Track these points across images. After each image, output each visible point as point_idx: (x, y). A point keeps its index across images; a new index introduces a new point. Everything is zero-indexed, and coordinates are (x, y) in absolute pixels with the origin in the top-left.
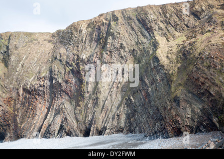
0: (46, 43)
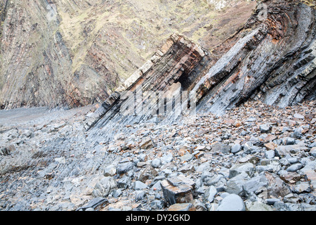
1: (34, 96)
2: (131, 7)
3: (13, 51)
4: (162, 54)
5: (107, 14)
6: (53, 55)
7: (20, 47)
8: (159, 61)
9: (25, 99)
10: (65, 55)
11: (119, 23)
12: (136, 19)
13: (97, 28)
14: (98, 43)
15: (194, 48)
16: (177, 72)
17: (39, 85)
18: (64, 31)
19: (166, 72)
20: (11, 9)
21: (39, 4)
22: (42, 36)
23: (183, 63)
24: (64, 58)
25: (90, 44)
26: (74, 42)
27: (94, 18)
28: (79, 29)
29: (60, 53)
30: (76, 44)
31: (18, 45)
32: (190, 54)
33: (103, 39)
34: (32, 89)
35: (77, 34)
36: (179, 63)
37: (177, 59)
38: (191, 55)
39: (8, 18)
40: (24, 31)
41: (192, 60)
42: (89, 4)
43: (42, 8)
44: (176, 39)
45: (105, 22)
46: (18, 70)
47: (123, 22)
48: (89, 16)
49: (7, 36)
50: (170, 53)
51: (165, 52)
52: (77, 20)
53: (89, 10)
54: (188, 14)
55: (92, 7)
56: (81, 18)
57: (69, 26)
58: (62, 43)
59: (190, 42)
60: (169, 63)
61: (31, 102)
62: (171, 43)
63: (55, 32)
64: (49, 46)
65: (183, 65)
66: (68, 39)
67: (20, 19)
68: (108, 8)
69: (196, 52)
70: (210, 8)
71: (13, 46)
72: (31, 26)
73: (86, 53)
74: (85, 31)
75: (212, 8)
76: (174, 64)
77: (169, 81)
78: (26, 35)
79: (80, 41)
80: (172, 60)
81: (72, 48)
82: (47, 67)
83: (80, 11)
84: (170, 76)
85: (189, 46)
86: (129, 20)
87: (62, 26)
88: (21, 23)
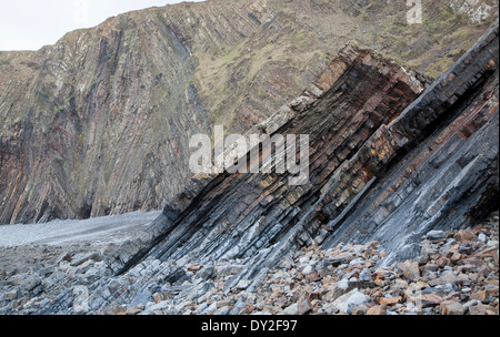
0: (24, 67)
1: (154, 192)
2: (310, 33)
3: (125, 120)
4: (319, 92)
5: (269, 47)
6: (182, 123)
7: (136, 112)
8: (310, 107)
9: (141, 197)
10: (202, 122)
11: (289, 60)
12: (318, 51)
13: (253, 72)
14: (252, 97)
15: (396, 76)
16: (357, 132)
17: (161, 173)
18: (201, 82)
19: (330, 130)
20: (124, 56)
21: (166, 43)
22: (169, 93)
23: (370, 109)
24: (199, 126)
25: (241, 99)
26: (216, 99)
27: (248, 56)
28: (224, 75)
29: (194, 118)
30: (218, 102)
31: (134, 110)
32: (386, 89)
33: (261, 89)
34: (152, 180)
35: (221, 84)
36: (362, 111)
37: (357, 102)
38: (390, 92)
39: (120, 69)
40: (143, 87)
41: (391, 103)
42: (242, 36)
43: (169, 48)
44: (353, 58)
45: (265, 61)
46: (132, 150)
47: (296, 58)
48: (242, 54)
49: (118, 97)
50: (339, 90)
51: (327, 86)
52: (222, 63)
53: (242, 45)
54: (415, 35)
55: (247, 40)
56: (228, 59)
57: (210, 73)
58: (198, 101)
59: (387, 63)
60: (337, 111)
61: (150, 202)
62: (340, 68)
63: (187, 85)
64: (177, 109)
65: (371, 114)
66: (206, 94)
67: (136, 69)
68: (271, 38)
69: (400, 85)
70: (460, 21)
71: (126, 112)
72: (152, 78)
73: (233, 115)
74: (233, 80)
75: (463, 20)
76: (348, 114)
77: (335, 152)
78: (146, 93)
79: (224, 97)
80: (344, 104)
81: (212, 109)
82: (173, 144)
83: (228, 48)
84: (339, 140)
85: (385, 71)
86: (307, 54)
87: (198, 75)
88: (138, 74)
